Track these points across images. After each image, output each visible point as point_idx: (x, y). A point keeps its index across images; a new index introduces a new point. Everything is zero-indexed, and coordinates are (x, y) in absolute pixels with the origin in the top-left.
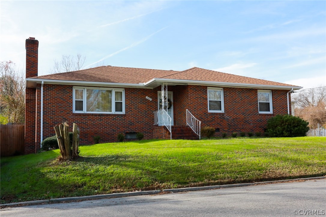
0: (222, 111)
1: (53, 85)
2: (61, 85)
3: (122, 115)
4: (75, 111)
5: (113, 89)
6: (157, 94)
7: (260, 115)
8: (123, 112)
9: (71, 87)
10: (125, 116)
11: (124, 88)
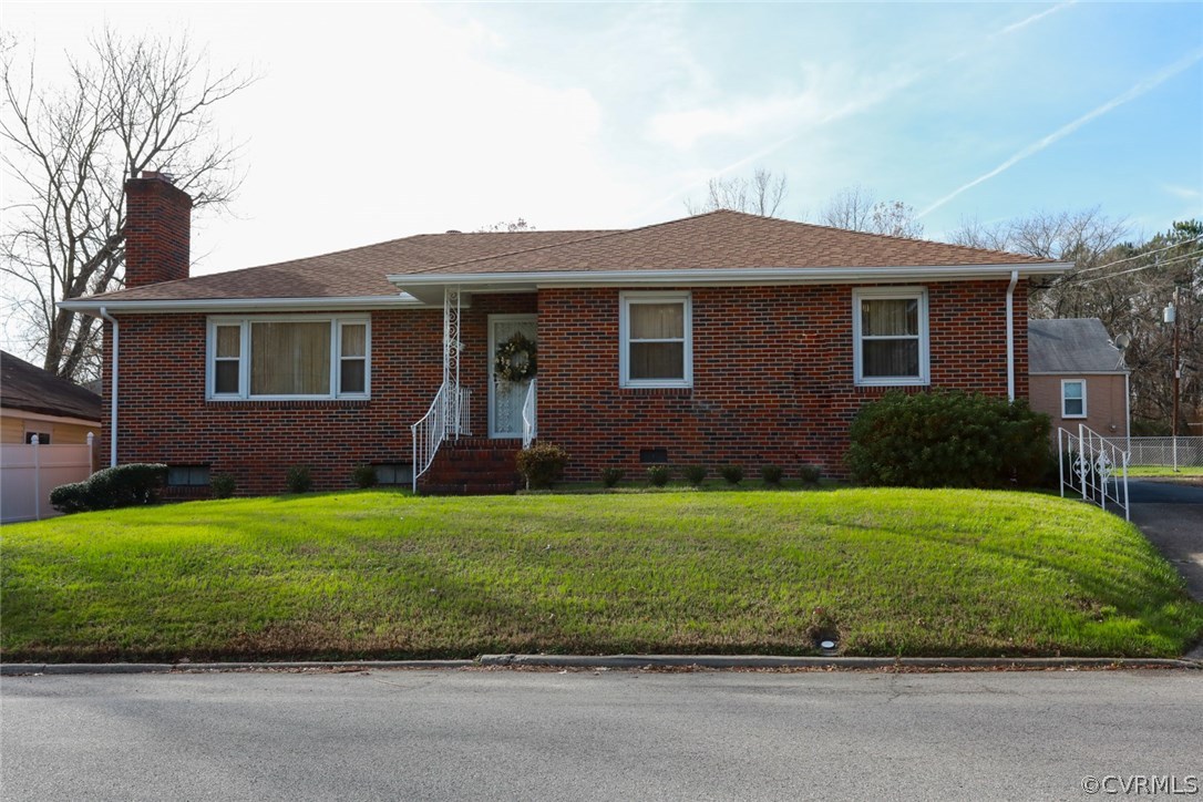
0: (687, 381)
1: (147, 316)
2: (170, 316)
3: (358, 405)
4: (212, 395)
5: (333, 318)
6: (485, 324)
7: (861, 391)
8: (366, 396)
9: (200, 318)
10: (368, 407)
11: (368, 311)
